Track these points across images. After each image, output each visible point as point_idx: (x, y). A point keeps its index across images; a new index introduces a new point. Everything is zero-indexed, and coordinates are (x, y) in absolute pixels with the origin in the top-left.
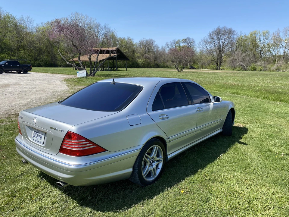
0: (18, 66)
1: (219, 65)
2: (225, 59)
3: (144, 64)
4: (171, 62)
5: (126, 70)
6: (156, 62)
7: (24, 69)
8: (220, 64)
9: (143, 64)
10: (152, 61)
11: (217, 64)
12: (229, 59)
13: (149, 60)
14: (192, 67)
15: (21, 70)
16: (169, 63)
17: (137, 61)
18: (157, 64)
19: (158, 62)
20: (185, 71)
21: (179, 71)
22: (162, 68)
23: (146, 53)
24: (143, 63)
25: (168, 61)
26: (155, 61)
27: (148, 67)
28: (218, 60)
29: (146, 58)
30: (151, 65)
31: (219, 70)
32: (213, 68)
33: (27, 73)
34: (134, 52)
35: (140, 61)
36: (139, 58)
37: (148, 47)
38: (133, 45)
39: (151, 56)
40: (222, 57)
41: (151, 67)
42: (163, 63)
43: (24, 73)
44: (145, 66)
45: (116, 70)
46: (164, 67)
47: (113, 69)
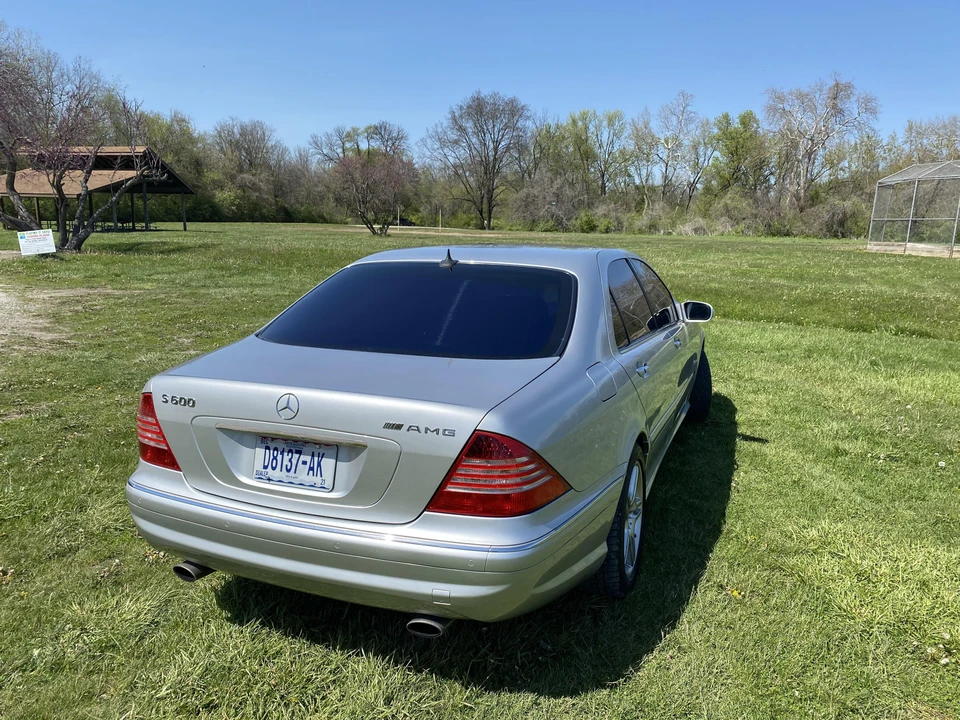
1: (485, 215)
2: (502, 196)
3: (239, 206)
4: (332, 204)
5: (185, 229)
6: (282, 202)
8: (490, 212)
9: (234, 208)
10: (265, 197)
11: (481, 212)
12: (515, 196)
13: (257, 194)
14: (405, 220)
16: (329, 207)
17: (214, 195)
18: (286, 211)
19: (290, 202)
20: (393, 231)
21: (374, 232)
22: (304, 221)
23: (241, 171)
24: (234, 205)
25: (322, 198)
26: (276, 196)
27: (253, 219)
28: (482, 198)
29: (242, 187)
30: (264, 211)
31: (487, 231)
32: (467, 225)
34: (198, 165)
35: (225, 196)
36: (219, 185)
37: (248, 147)
38: (193, 141)
39: (260, 181)
40: (493, 190)
41: (264, 219)
42: (305, 206)
44: (242, 214)
45: (147, 229)
46: (310, 219)
47: (131, 224)
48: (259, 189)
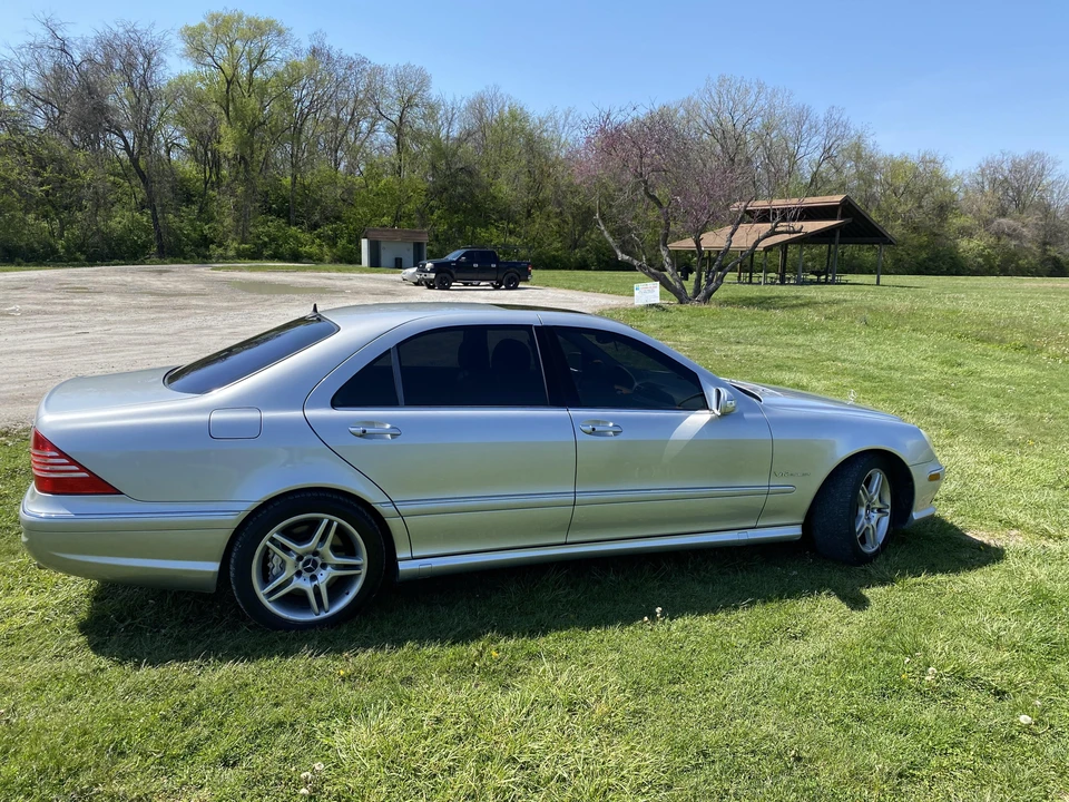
0: (494, 266)
3: (987, 258)
5: (878, 284)
6: (1053, 251)
7: (510, 275)
9: (980, 260)
10: (1028, 245)
13: (1016, 242)
15: (500, 277)
17: (956, 246)
18: (1056, 261)
23: (1003, 213)
24: (981, 256)
27: (1004, 272)
29: (999, 235)
33: (515, 288)
34: (943, 209)
35: (968, 246)
36: (966, 232)
37: (1017, 186)
38: (944, 183)
39: (1025, 226)
43: (508, 288)
44: (991, 267)
47: (823, 277)
48: (1019, 237)
